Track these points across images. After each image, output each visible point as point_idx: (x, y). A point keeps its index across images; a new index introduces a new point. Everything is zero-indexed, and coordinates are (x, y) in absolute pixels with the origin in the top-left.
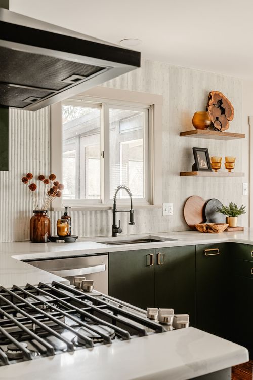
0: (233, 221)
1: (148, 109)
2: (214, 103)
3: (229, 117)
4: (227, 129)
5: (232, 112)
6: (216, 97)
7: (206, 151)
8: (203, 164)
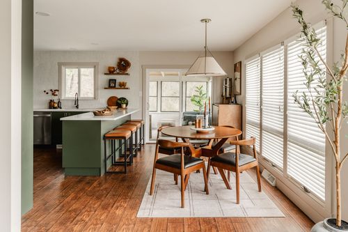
0: (123, 106)
1: (95, 67)
2: (120, 62)
3: (128, 67)
4: (126, 72)
5: (130, 65)
6: (121, 60)
7: (115, 80)
8: (112, 85)
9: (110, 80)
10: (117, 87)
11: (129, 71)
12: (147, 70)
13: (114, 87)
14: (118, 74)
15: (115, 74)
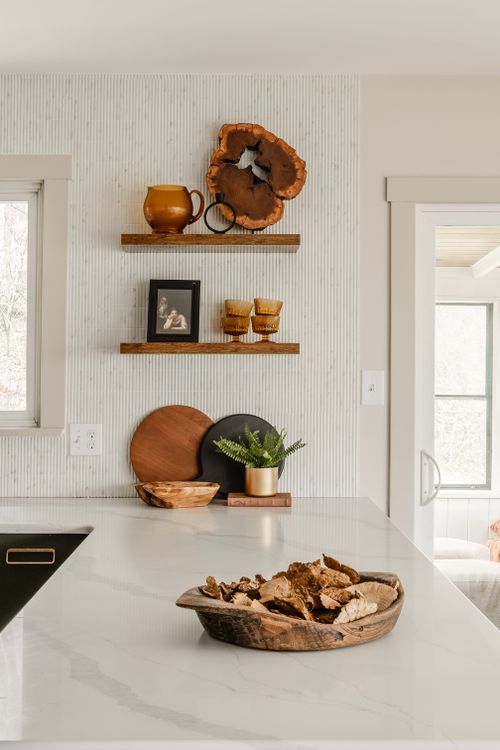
0: (258, 478)
1: (37, 193)
2: (229, 157)
3: (283, 188)
4: (275, 222)
5: (299, 175)
6: (238, 139)
7: (194, 287)
8: (173, 321)
9: (156, 285)
10: (206, 336)
11: (292, 216)
12: (421, 211)
13: (188, 340)
14: (217, 238)
15: (198, 239)
